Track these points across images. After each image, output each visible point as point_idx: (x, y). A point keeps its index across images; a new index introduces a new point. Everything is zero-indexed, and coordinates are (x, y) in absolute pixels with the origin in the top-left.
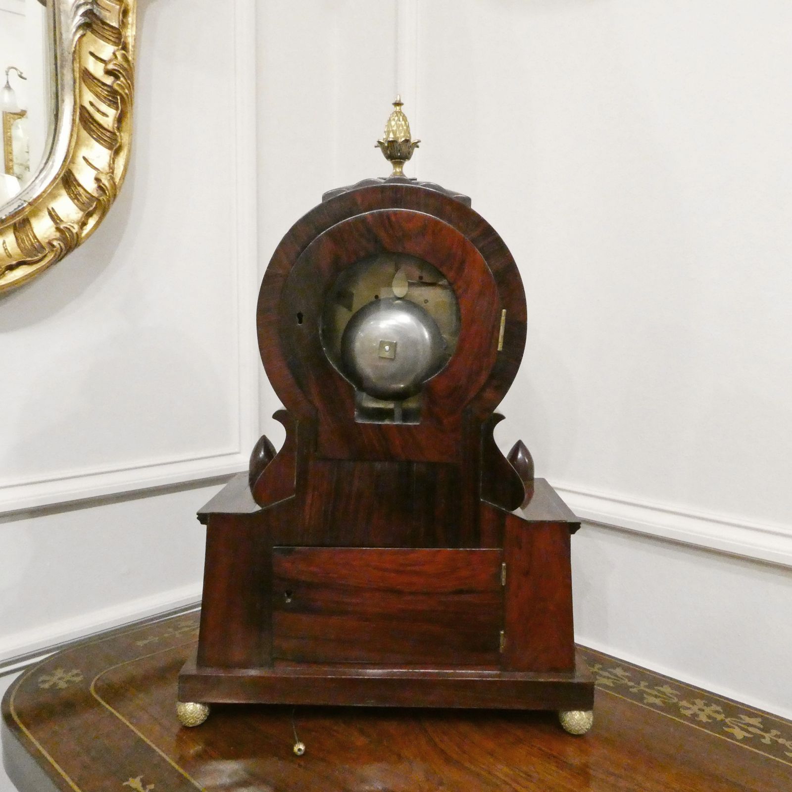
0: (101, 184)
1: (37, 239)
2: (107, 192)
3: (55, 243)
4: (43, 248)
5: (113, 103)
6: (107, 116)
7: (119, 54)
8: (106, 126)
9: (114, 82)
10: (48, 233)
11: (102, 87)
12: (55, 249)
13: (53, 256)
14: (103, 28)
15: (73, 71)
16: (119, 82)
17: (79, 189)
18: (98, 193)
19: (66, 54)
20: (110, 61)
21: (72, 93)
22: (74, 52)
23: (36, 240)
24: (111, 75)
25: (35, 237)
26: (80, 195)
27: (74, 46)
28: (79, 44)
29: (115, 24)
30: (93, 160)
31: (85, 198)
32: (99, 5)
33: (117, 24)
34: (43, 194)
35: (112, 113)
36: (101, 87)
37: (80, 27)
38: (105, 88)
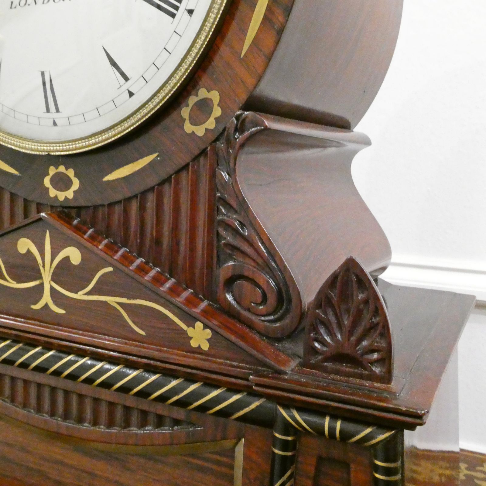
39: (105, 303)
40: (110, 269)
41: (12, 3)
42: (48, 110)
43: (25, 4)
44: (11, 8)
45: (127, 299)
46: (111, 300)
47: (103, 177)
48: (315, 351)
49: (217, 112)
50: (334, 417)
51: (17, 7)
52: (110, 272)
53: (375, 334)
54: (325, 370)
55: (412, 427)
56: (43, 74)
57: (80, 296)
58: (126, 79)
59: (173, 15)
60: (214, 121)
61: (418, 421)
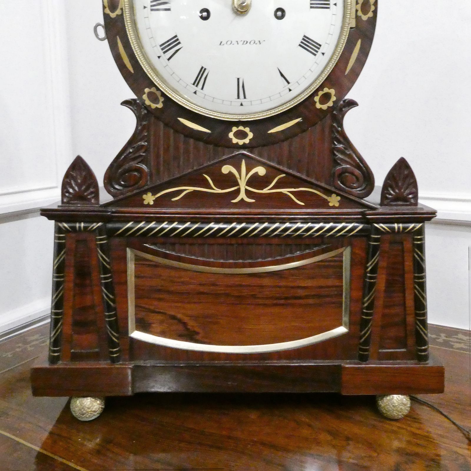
39: (281, 193)
41: (221, 42)
42: (238, 97)
43: (231, 43)
44: (220, 44)
45: (294, 189)
46: (285, 191)
47: (268, 131)
48: (387, 198)
49: (334, 98)
50: (398, 223)
51: (225, 45)
52: (284, 177)
53: (411, 186)
54: (391, 205)
55: (429, 219)
56: (238, 79)
57: (266, 191)
58: (288, 83)
59: (315, 55)
60: (332, 103)
61: (434, 215)
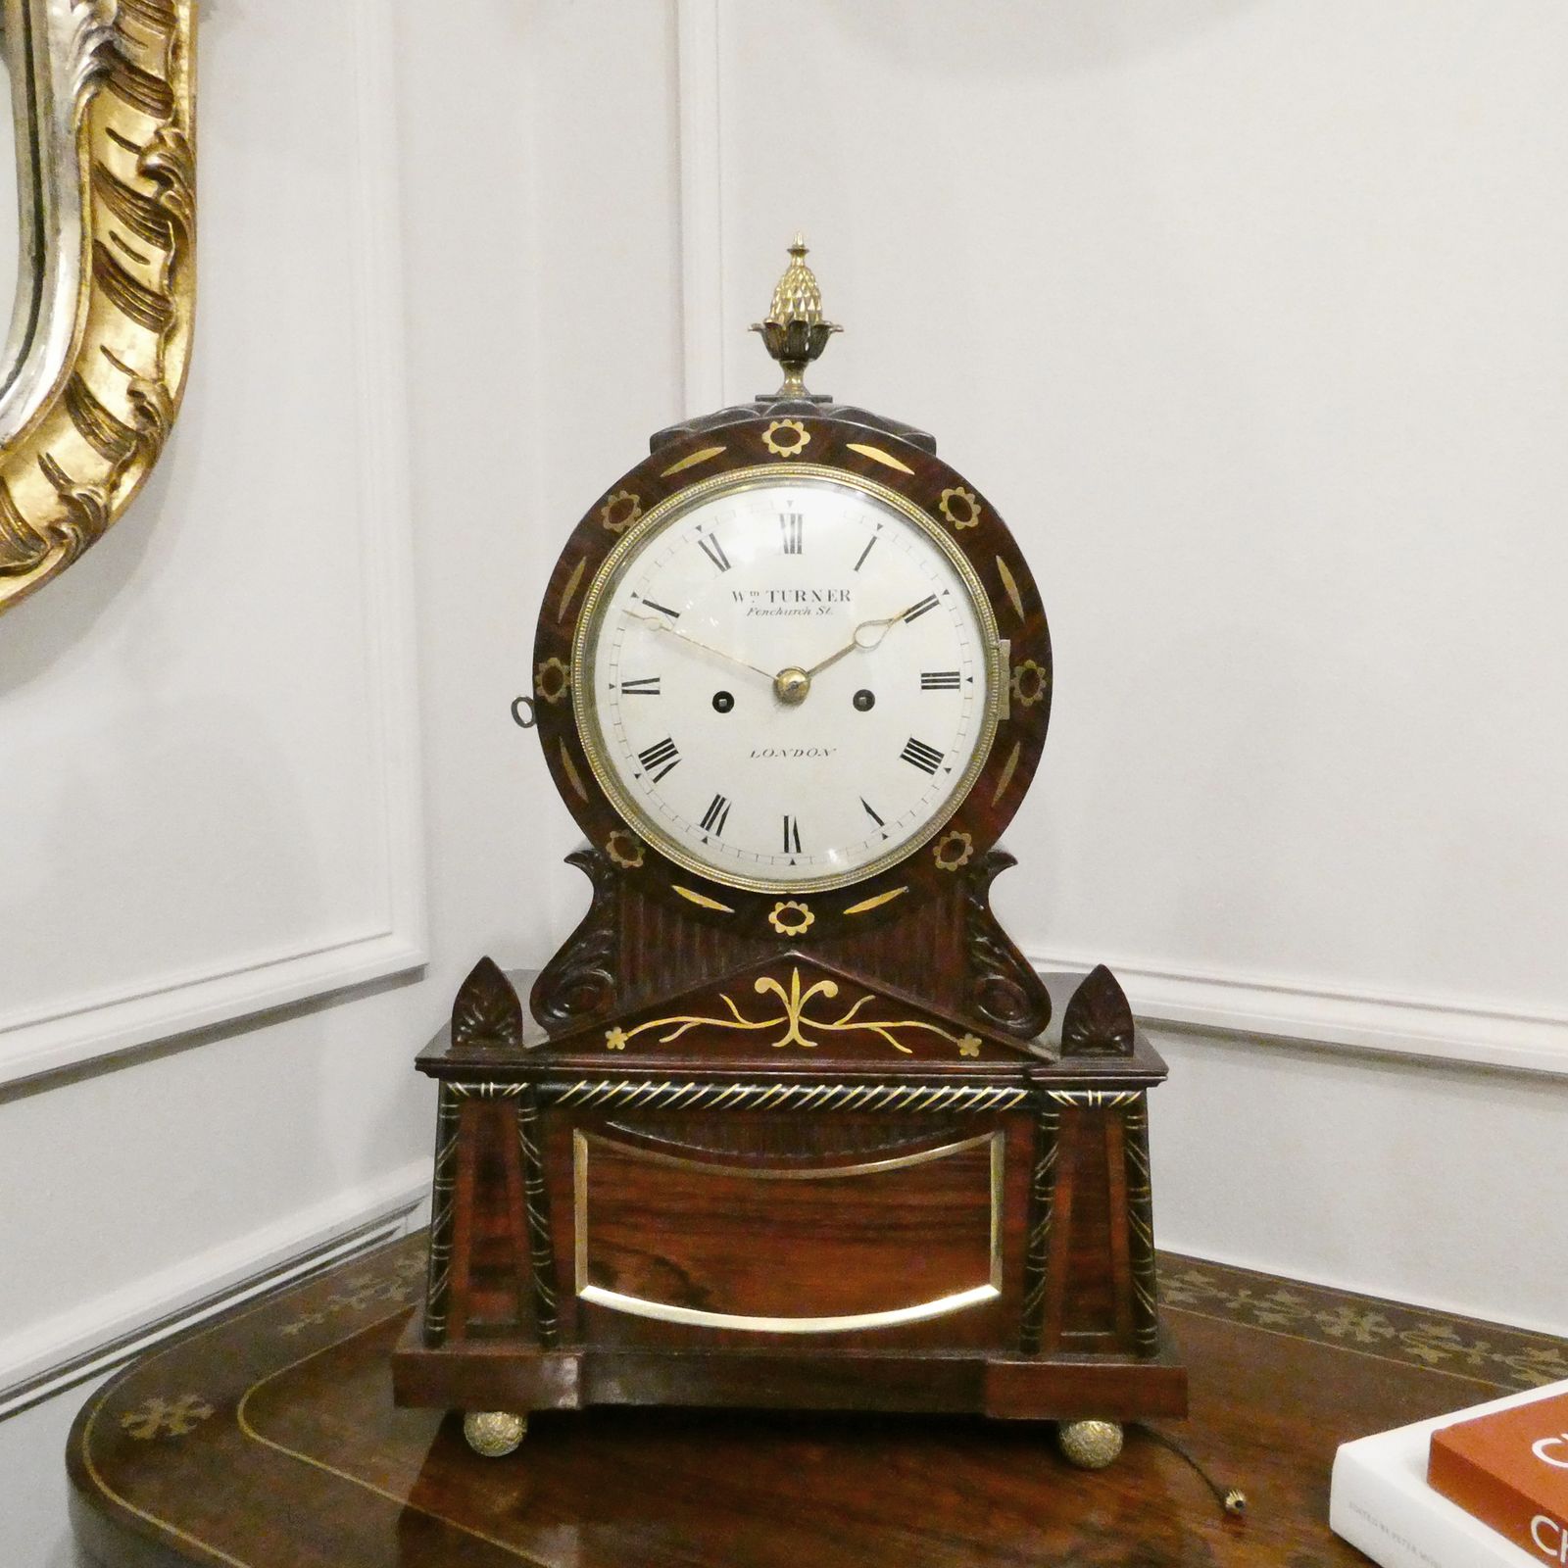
0: (145, 404)
1: (22, 520)
2: (156, 419)
3: (64, 528)
4: (39, 538)
5: (159, 237)
6: (150, 264)
7: (167, 134)
8: (145, 283)
9: (159, 193)
10: (45, 507)
11: (134, 201)
12: (65, 541)
13: (61, 555)
14: (131, 79)
15: (78, 168)
16: (171, 193)
17: (97, 413)
18: (137, 423)
19: (62, 133)
20: (151, 148)
21: (77, 214)
22: (80, 130)
23: (20, 524)
24: (153, 178)
25: (18, 517)
26: (99, 426)
27: (79, 116)
28: (89, 114)
29: (157, 73)
30: (122, 352)
31: (108, 431)
32: (124, 32)
33: (163, 72)
34: (30, 425)
35: (157, 256)
36: (129, 201)
37: (89, 79)
38: (140, 203)
39: (867, 1030)
40: (871, 997)
41: (753, 752)
42: (787, 849)
43: (772, 754)
44: (752, 756)
45: (891, 1022)
46: (874, 1026)
47: (844, 912)
48: (1074, 1041)
49: (969, 851)
50: (1095, 1090)
51: (760, 757)
52: (873, 1000)
53: (1120, 1020)
54: (1081, 1056)
55: (1155, 1084)
56: (786, 819)
57: (837, 1026)
58: (881, 823)
59: (932, 773)
60: (966, 859)
